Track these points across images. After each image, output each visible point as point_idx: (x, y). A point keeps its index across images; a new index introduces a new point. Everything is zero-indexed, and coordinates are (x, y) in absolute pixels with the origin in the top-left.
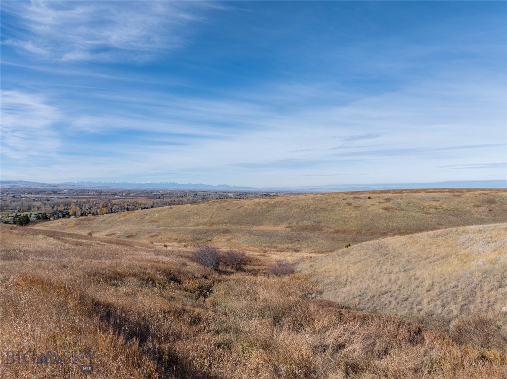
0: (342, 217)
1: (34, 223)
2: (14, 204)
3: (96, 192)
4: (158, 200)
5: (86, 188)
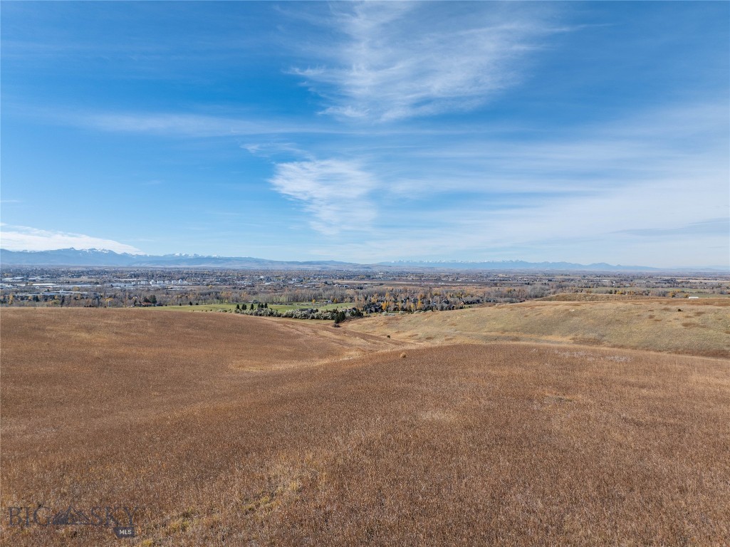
1: (350, 319)
2: (327, 293)
3: (416, 276)
4: (493, 288)
5: (405, 270)
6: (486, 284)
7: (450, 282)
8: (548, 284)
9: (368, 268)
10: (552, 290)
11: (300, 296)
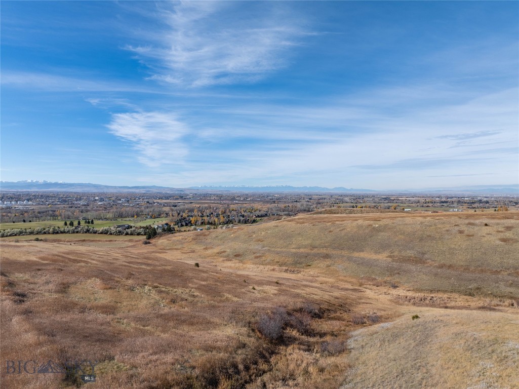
0: (450, 249)
1: (161, 235)
2: (147, 210)
3: (217, 196)
4: (273, 205)
5: (208, 193)
6: (268, 202)
7: (242, 201)
8: (310, 202)
9: (181, 191)
10: (314, 206)
11: (124, 214)
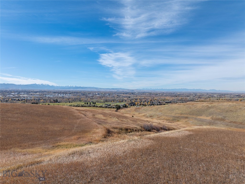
0: (238, 115)
1: (122, 108)
2: (117, 99)
3: (149, 93)
4: (175, 97)
5: (145, 91)
6: (173, 96)
7: (161, 95)
8: (195, 97)
10: (197, 98)
11: (108, 100)
